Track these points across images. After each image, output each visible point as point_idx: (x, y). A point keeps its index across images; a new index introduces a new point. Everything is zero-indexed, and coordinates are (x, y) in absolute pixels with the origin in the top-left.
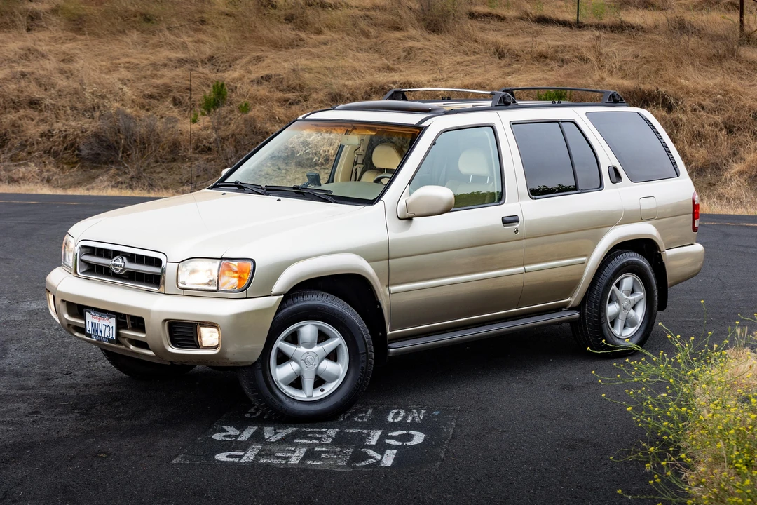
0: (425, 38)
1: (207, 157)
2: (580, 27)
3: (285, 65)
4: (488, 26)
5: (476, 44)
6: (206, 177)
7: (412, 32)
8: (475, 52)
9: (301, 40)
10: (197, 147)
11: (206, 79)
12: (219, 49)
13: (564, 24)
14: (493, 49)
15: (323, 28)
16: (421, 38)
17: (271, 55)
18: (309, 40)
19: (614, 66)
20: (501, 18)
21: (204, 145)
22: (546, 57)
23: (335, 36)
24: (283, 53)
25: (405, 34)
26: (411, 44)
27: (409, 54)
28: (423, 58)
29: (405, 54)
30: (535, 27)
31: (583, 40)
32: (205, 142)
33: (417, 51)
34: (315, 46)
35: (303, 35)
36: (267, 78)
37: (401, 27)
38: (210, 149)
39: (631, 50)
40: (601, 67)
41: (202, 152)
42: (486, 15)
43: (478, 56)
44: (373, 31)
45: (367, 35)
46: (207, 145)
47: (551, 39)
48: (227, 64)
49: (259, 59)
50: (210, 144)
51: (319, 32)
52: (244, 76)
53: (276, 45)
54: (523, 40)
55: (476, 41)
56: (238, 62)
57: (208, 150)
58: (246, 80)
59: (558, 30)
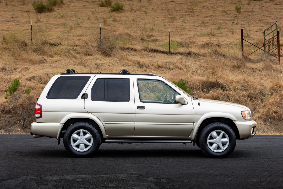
0: (103, 59)
1: (9, 115)
2: (171, 54)
3: (41, 71)
4: (130, 53)
5: (128, 61)
6: (10, 125)
7: (97, 56)
8: (129, 65)
9: (45, 60)
10: (3, 111)
11: (3, 78)
12: (6, 64)
13: (164, 52)
14: (137, 64)
15: (53, 55)
16: (102, 59)
17: (32, 67)
18: (49, 60)
19: (193, 71)
20: (135, 50)
21: (7, 110)
22: (162, 67)
23: (60, 58)
24: (38, 66)
25: (94, 57)
26: (97, 61)
27: (98, 66)
28: (105, 68)
29: (96, 66)
30: (151, 54)
31: (175, 59)
32: (7, 109)
33: (101, 65)
34: (52, 63)
35: (46, 58)
36: (34, 78)
37: (90, 54)
38: (10, 112)
39: (198, 64)
40: (188, 71)
41: (6, 113)
42: (128, 49)
43: (130, 67)
44: (78, 56)
45: (76, 58)
46: (8, 110)
47: (161, 59)
48: (11, 71)
49: (26, 69)
50: (10, 109)
51: (52, 56)
52: (22, 77)
53: (33, 62)
54: (149, 60)
55: (128, 60)
56: (16, 70)
57: (9, 112)
58: (23, 79)
59: (162, 55)
